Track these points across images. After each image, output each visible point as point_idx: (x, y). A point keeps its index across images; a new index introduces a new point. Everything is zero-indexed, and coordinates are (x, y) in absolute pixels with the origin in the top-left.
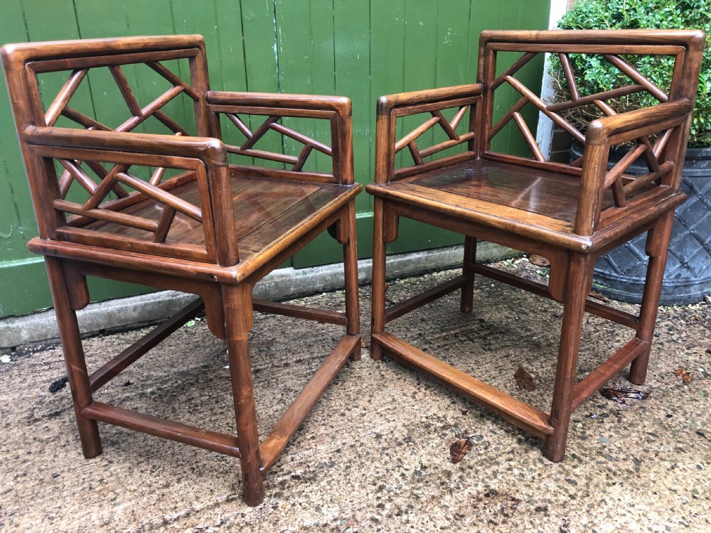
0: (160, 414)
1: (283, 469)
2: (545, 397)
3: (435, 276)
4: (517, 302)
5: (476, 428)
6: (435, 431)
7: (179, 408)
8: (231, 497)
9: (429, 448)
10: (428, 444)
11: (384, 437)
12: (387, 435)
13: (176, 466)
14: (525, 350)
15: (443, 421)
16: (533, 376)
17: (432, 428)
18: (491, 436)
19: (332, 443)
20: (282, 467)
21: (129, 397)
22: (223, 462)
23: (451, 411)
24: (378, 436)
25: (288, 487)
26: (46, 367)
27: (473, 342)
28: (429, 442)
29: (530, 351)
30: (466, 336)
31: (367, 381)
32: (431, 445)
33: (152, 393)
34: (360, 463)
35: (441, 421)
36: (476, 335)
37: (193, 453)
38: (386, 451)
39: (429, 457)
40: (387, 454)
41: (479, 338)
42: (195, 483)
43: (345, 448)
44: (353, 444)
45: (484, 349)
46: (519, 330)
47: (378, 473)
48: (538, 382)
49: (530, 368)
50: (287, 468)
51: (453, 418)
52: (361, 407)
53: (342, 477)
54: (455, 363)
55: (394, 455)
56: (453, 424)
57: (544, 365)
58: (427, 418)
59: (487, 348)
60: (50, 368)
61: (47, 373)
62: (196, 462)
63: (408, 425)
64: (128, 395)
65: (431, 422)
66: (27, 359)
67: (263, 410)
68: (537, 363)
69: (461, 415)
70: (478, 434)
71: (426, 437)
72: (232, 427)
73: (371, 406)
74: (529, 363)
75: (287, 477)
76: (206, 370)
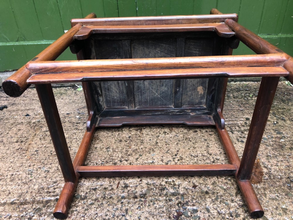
0: (27, 136)
1: (55, 191)
2: (267, 192)
3: (232, 84)
4: (282, 110)
5: (196, 202)
6: (166, 195)
7: (38, 135)
8: (15, 201)
9: (152, 208)
10: (154, 204)
11: (129, 189)
12: (132, 187)
13: (7, 170)
14: (270, 148)
15: (176, 188)
16: (265, 170)
17: (165, 192)
18: (204, 213)
19: (95, 182)
20: (55, 190)
21: (22, 122)
22: (29, 176)
23: (186, 182)
24: (126, 186)
25: (48, 206)
26: (5, 99)
27: (233, 133)
28: (156, 203)
29: (273, 149)
30: (230, 128)
31: (145, 144)
32: (155, 205)
33: (34, 123)
34: (101, 203)
35: (175, 188)
36: (237, 128)
37: (21, 165)
38: (123, 201)
39: (147, 215)
40: (122, 203)
41: (238, 131)
42: (6, 185)
43: (100, 189)
44: (106, 187)
45: (238, 140)
46: (272, 131)
47: (106, 215)
48: (267, 177)
49: (267, 163)
50: (58, 192)
51: (184, 188)
52: (129, 162)
53: (83, 211)
54: (210, 146)
55: (127, 205)
56: (181, 193)
57: (279, 164)
58: (166, 182)
59: (240, 140)
60: (6, 100)
61: (3, 102)
62: (17, 171)
63: (150, 185)
64: (23, 121)
65: (167, 187)
66: (2, 93)
67: (74, 148)
68: (273, 161)
69: (191, 188)
70: (195, 208)
71: (156, 197)
72: (52, 154)
73: (135, 163)
74: (267, 159)
75: (53, 198)
76: (67, 116)
